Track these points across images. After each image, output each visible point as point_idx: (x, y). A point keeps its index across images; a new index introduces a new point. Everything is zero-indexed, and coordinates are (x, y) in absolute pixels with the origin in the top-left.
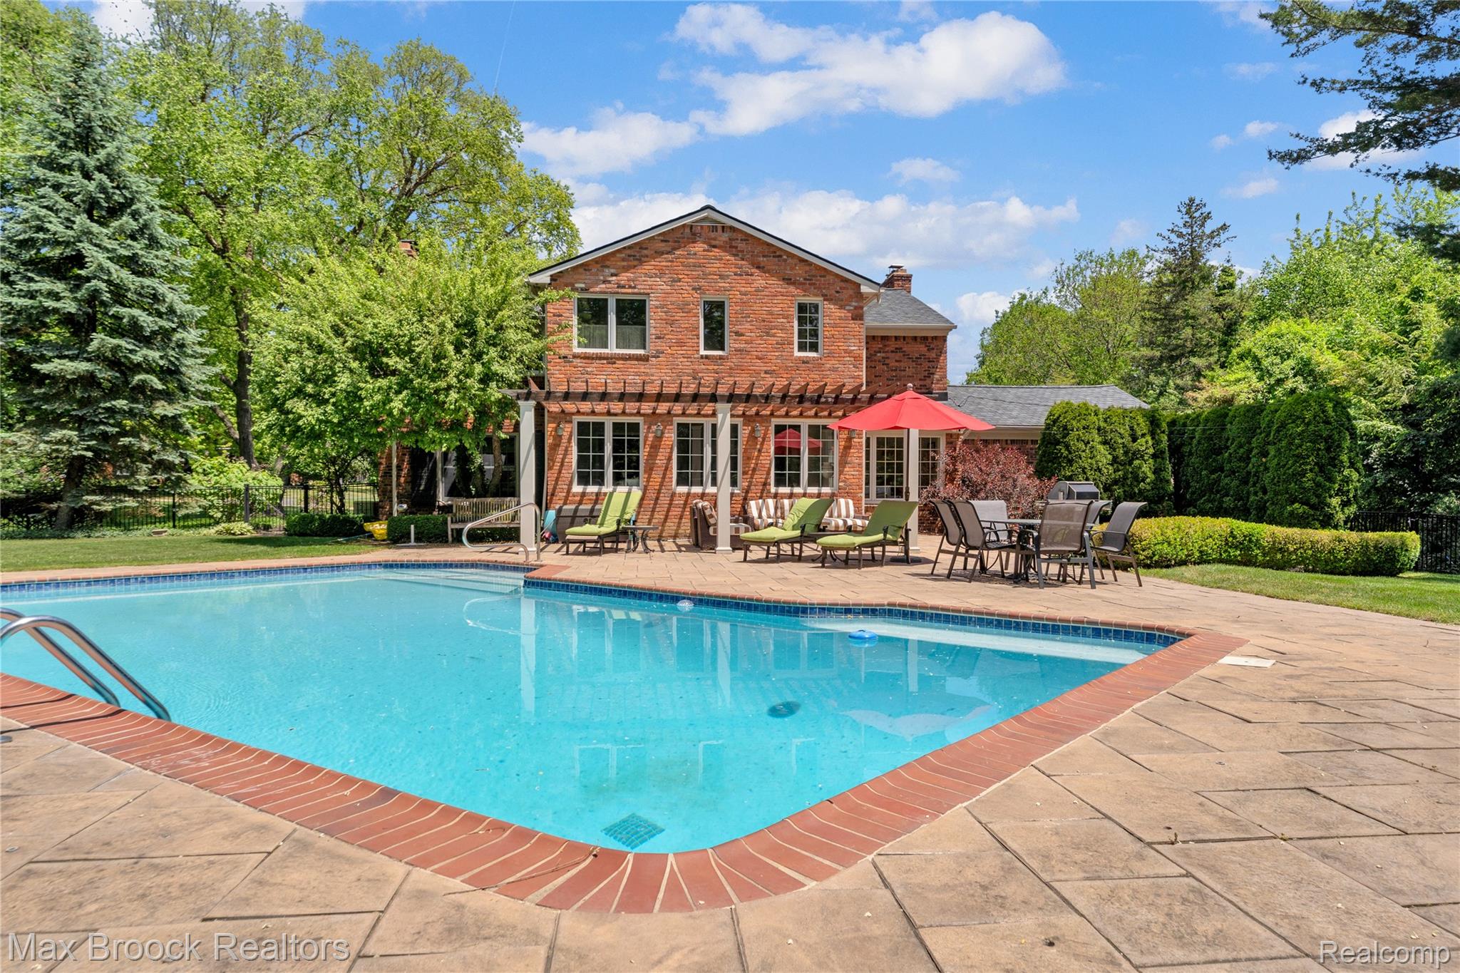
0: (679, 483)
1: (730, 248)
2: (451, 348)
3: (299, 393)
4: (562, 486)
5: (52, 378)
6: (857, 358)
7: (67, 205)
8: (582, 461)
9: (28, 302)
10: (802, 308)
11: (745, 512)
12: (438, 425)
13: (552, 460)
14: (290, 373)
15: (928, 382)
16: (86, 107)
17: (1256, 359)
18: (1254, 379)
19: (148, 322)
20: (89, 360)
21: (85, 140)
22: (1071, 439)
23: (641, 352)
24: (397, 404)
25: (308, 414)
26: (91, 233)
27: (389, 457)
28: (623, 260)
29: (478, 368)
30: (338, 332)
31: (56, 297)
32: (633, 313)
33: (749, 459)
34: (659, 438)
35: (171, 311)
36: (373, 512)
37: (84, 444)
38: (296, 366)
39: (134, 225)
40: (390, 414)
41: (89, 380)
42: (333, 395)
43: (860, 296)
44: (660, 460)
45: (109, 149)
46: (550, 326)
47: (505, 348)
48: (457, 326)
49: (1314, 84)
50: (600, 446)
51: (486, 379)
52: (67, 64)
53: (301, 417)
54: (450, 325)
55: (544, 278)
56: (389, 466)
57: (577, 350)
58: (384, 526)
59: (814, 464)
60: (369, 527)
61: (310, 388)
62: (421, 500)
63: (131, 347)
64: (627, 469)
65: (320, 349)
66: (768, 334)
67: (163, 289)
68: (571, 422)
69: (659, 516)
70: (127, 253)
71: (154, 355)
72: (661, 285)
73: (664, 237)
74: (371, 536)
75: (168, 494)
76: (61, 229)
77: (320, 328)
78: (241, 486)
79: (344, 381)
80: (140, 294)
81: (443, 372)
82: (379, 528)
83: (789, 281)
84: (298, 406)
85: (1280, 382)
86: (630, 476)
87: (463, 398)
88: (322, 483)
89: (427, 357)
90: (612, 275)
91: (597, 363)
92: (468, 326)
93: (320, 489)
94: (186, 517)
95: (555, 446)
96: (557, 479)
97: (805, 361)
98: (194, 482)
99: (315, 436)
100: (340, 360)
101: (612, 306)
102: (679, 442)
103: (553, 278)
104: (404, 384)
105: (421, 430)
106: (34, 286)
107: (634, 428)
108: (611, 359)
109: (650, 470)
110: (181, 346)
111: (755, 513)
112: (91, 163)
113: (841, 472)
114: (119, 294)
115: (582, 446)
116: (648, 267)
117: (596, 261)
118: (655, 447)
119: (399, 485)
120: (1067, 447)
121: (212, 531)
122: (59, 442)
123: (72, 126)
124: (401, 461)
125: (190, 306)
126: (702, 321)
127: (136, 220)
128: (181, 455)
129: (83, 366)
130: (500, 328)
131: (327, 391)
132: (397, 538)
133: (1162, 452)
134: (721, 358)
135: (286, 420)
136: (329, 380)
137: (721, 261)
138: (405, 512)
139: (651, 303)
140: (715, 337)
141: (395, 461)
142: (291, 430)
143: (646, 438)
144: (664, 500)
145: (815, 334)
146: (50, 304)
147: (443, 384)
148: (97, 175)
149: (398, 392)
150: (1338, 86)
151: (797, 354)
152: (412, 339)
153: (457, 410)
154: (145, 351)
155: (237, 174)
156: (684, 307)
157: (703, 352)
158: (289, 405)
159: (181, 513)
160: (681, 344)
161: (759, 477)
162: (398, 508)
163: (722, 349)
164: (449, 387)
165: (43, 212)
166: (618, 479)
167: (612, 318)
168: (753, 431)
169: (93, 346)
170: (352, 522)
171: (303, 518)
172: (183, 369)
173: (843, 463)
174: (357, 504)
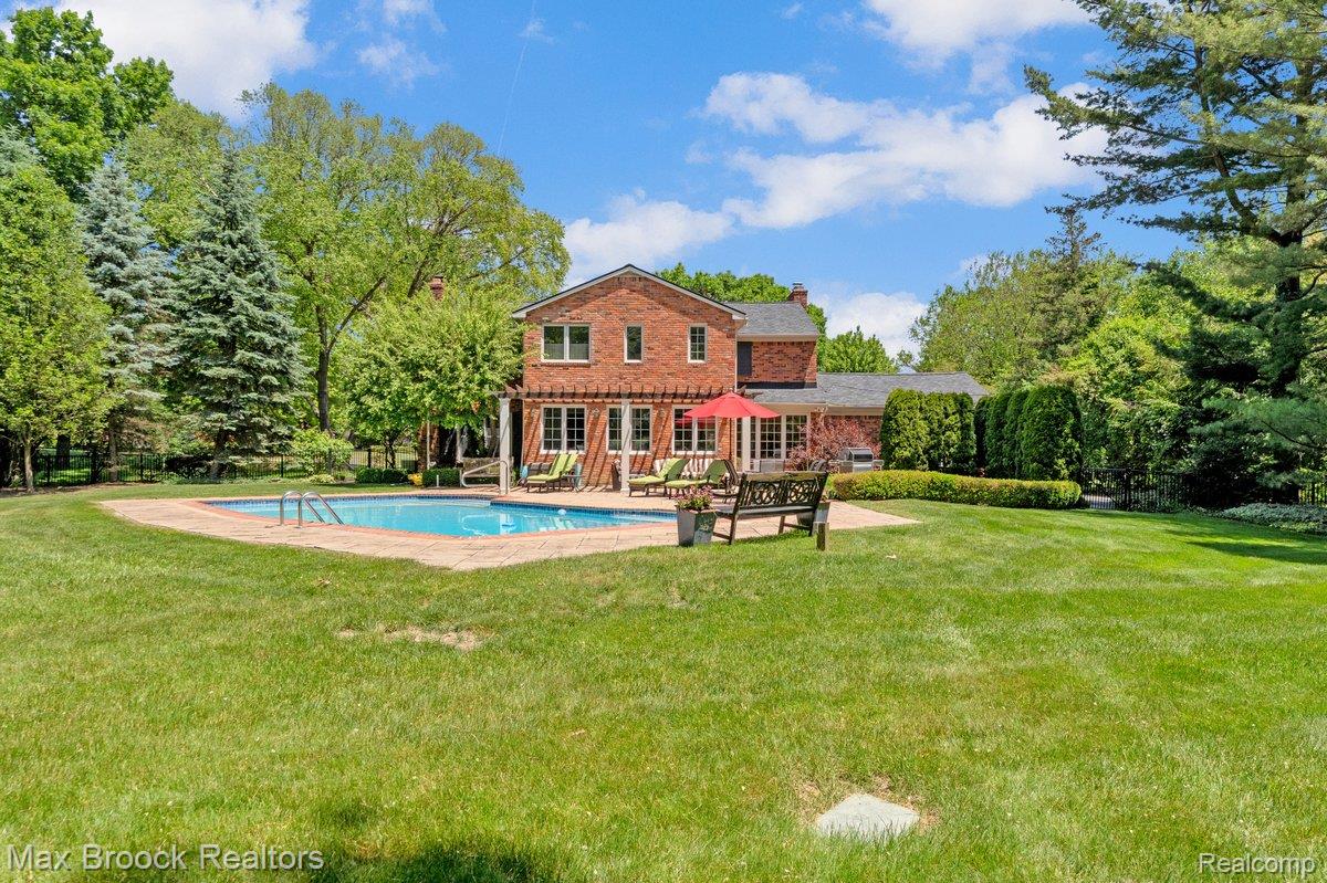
0: (610, 448)
1: (645, 292)
2: (460, 365)
3: (369, 392)
4: (534, 450)
5: (211, 380)
6: (731, 364)
7: (221, 265)
8: (547, 434)
9: (198, 330)
10: (693, 330)
11: (652, 467)
12: (453, 412)
13: (527, 433)
14: (363, 381)
15: (802, 374)
16: (234, 201)
17: (1098, 349)
18: (1094, 365)
19: (270, 340)
20: (234, 367)
21: (232, 221)
22: (899, 417)
23: (586, 361)
24: (428, 400)
25: (374, 405)
26: (236, 283)
27: (425, 429)
28: (574, 301)
29: (477, 376)
30: (392, 353)
31: (214, 326)
32: (581, 336)
33: (657, 432)
34: (597, 418)
35: (284, 332)
36: (414, 467)
37: (230, 422)
38: (367, 375)
39: (262, 276)
40: (424, 406)
41: (232, 380)
42: (390, 393)
43: (732, 322)
44: (598, 433)
45: (247, 228)
46: (526, 346)
47: (495, 362)
48: (465, 349)
49: (1075, 159)
50: (558, 423)
51: (482, 384)
52: (221, 171)
53: (370, 407)
54: (460, 350)
55: (522, 315)
56: (424, 436)
57: (543, 361)
58: (420, 477)
59: (701, 436)
60: (411, 477)
61: (375, 389)
62: (446, 459)
63: (260, 358)
64: (576, 439)
65: (382, 364)
66: (670, 348)
67: (279, 318)
68: (538, 408)
69: (596, 470)
70: (257, 296)
71: (273, 362)
72: (599, 317)
73: (601, 286)
74: (412, 483)
75: (279, 455)
76: (218, 282)
77: (381, 350)
78: (326, 449)
79: (396, 384)
80: (264, 322)
81: (456, 379)
82: (417, 478)
83: (684, 313)
84: (368, 400)
85: (1112, 367)
86: (579, 443)
87: (468, 396)
88: (380, 447)
89: (446, 370)
90: (567, 311)
91: (555, 370)
92: (471, 349)
93: (378, 451)
94: (292, 470)
95: (529, 424)
96: (530, 446)
97: (695, 366)
98: (295, 446)
99: (378, 419)
100: (394, 371)
101: (566, 332)
102: (611, 421)
103: (528, 314)
104: (433, 386)
105: (442, 415)
106: (202, 320)
107: (581, 413)
108: (565, 367)
109: (591, 439)
110: (290, 355)
111: (658, 468)
112: (235, 236)
113: (720, 441)
114: (253, 324)
115: (548, 424)
116: (590, 306)
117: (556, 302)
118: (594, 424)
119: (431, 449)
120: (896, 421)
121: (308, 480)
122: (216, 421)
123: (224, 213)
124: (432, 432)
125: (295, 328)
126: (626, 341)
127: (263, 272)
128: (289, 429)
129: (231, 371)
130: (492, 349)
131: (386, 391)
132: (428, 483)
133: (968, 426)
134: (638, 364)
135: (361, 409)
136: (388, 383)
137: (638, 301)
138: (434, 467)
139: (592, 330)
140: (635, 352)
141: (428, 434)
142: (362, 414)
143: (588, 418)
144: (600, 460)
145: (702, 348)
146: (212, 331)
147: (455, 387)
148: (240, 246)
149: (428, 392)
150: (1091, 160)
151: (690, 361)
152: (437, 358)
153: (464, 403)
154: (269, 360)
155: (322, 229)
156: (613, 332)
157: (626, 361)
158: (362, 399)
159: (288, 467)
160: (612, 356)
161: (664, 445)
162: (430, 464)
163: (640, 359)
164: (459, 388)
165: (207, 272)
166: (571, 445)
167: (567, 340)
168: (659, 414)
169: (236, 359)
170: (400, 474)
171: (368, 472)
172: (290, 371)
173: (721, 435)
174: (403, 462)
